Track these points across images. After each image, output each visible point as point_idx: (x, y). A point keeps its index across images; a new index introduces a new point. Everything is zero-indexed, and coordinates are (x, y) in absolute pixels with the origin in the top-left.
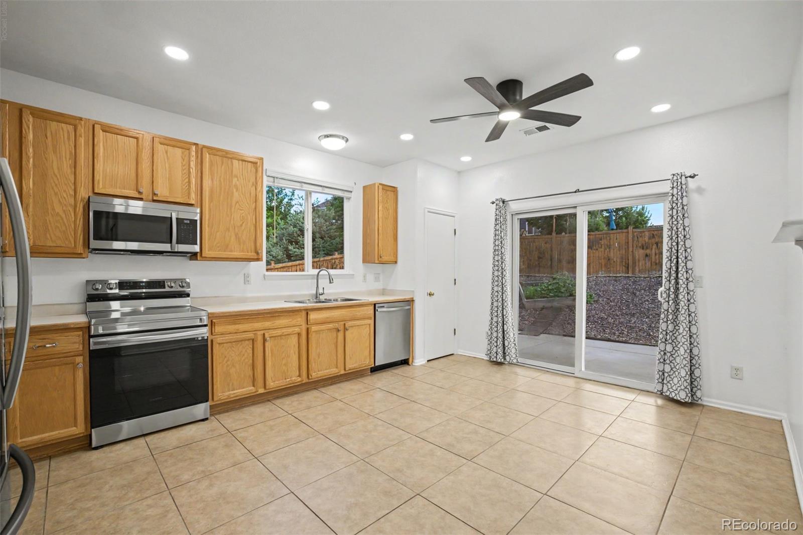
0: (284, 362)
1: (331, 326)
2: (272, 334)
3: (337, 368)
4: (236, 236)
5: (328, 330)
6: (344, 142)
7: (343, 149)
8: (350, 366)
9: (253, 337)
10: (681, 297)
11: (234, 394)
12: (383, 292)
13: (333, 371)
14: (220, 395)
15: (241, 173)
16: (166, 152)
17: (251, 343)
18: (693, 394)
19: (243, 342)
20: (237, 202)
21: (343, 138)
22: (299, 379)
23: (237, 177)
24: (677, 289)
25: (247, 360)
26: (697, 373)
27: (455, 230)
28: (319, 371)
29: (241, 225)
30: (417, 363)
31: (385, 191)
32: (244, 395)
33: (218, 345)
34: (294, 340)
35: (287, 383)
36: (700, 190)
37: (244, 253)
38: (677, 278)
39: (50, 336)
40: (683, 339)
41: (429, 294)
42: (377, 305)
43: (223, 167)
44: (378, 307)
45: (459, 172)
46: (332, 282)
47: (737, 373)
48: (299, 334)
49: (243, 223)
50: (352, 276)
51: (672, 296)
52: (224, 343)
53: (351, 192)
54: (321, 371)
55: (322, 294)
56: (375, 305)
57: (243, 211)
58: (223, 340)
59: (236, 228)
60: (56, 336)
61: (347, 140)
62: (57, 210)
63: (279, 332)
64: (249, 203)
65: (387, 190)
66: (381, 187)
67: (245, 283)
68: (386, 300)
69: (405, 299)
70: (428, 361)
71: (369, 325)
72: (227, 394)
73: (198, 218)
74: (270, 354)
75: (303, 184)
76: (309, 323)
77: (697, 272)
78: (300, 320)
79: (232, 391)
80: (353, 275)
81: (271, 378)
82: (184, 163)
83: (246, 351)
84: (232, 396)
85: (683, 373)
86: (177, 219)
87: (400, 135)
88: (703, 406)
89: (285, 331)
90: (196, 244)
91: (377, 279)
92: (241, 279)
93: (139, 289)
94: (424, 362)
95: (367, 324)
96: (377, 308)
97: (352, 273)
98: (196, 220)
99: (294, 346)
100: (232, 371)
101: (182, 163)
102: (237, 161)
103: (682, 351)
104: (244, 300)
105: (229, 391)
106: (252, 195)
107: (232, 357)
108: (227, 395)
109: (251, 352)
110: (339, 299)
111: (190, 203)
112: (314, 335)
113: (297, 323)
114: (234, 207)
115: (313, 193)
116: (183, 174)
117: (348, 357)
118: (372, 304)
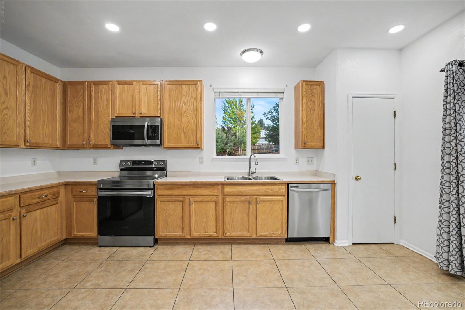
0: (205, 220)
1: (243, 198)
2: (195, 199)
3: (249, 232)
4: (184, 134)
5: (241, 201)
6: (260, 54)
7: (260, 60)
8: (261, 233)
9: (182, 200)
11: (169, 235)
12: (316, 173)
13: (246, 234)
14: (161, 233)
15: (187, 93)
16: (146, 89)
17: (181, 203)
19: (176, 202)
20: (185, 111)
21: (258, 50)
22: (216, 235)
23: (185, 96)
25: (178, 215)
27: (395, 112)
28: (232, 232)
29: (188, 126)
30: (337, 243)
31: (309, 86)
32: (177, 237)
33: (160, 202)
34: (212, 206)
35: (206, 236)
37: (190, 144)
39: (85, 187)
41: (356, 178)
42: (290, 185)
43: (176, 91)
44: (291, 187)
45: (401, 50)
46: (256, 164)
48: (216, 202)
49: (189, 124)
50: (284, 159)
52: (164, 201)
53: (284, 93)
54: (235, 232)
55: (254, 173)
56: (288, 184)
57: (189, 117)
58: (163, 199)
59: (184, 128)
60: (88, 188)
61: (261, 52)
62: (102, 127)
63: (200, 198)
64: (192, 111)
65: (311, 85)
66: (304, 83)
67: (200, 163)
68: (301, 181)
69: (324, 181)
70: (353, 244)
71: (282, 201)
72: (166, 233)
73: (159, 124)
74: (194, 214)
75: (241, 93)
76: (224, 195)
78: (216, 191)
79: (169, 232)
80: (286, 158)
81: (195, 230)
82: (155, 93)
83: (178, 208)
84: (168, 236)
86: (148, 126)
87: (297, 28)
89: (205, 198)
90: (159, 140)
91: (310, 162)
92: (198, 160)
93: (141, 165)
94: (347, 245)
95: (280, 201)
96: (289, 188)
97: (285, 157)
98: (159, 126)
99: (212, 209)
100: (169, 220)
101: (154, 93)
102: (184, 86)
104: (198, 174)
105: (167, 232)
106: (194, 106)
107: (169, 211)
108: (165, 235)
109: (181, 209)
110: (264, 178)
111: (157, 116)
112: (228, 204)
113: (214, 193)
114: (183, 115)
115: (251, 99)
116: (154, 100)
117: (260, 226)
118: (285, 184)
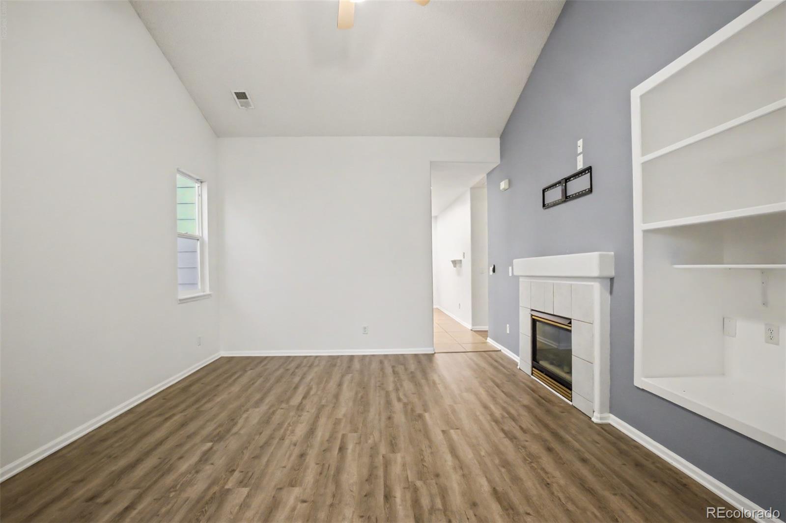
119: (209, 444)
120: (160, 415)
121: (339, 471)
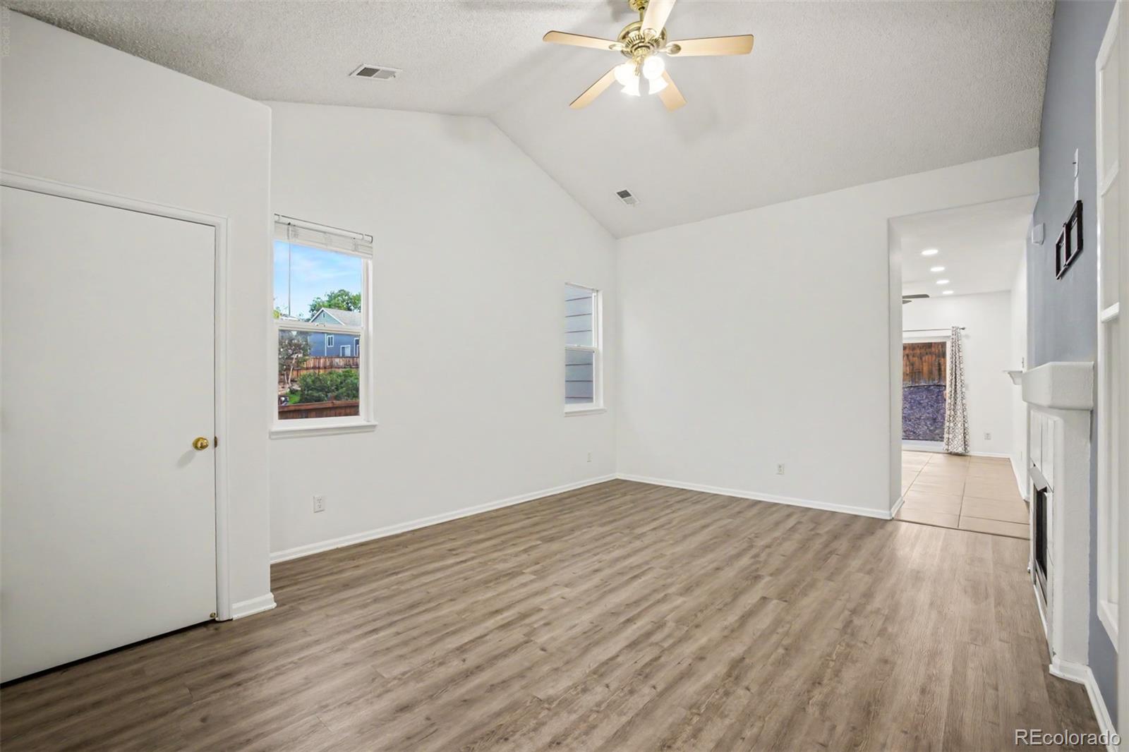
10: (958, 396)
18: (966, 449)
24: (955, 391)
26: (967, 437)
36: (967, 336)
38: (955, 385)
40: (959, 419)
47: (988, 436)
51: (953, 396)
77: (966, 382)
85: (960, 437)
88: (970, 456)
103: (959, 425)
119: (539, 542)
120: (526, 514)
121: (612, 591)
